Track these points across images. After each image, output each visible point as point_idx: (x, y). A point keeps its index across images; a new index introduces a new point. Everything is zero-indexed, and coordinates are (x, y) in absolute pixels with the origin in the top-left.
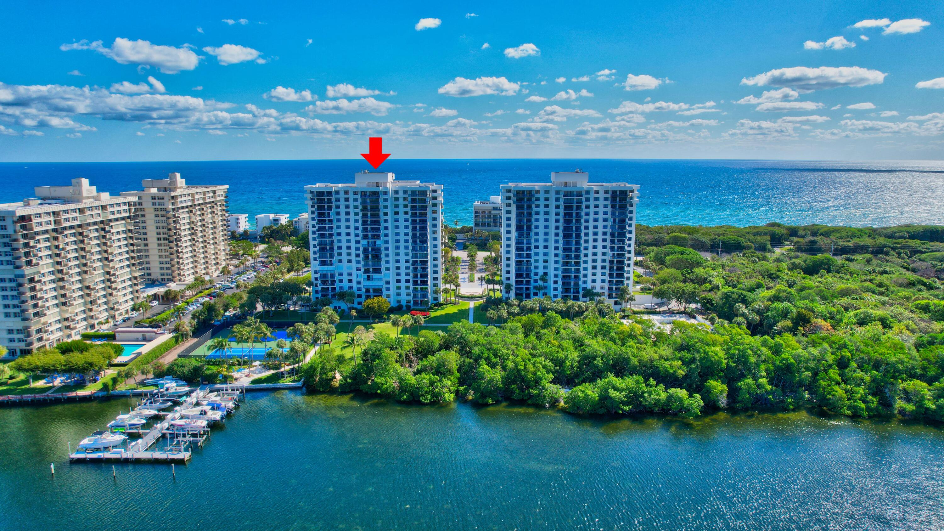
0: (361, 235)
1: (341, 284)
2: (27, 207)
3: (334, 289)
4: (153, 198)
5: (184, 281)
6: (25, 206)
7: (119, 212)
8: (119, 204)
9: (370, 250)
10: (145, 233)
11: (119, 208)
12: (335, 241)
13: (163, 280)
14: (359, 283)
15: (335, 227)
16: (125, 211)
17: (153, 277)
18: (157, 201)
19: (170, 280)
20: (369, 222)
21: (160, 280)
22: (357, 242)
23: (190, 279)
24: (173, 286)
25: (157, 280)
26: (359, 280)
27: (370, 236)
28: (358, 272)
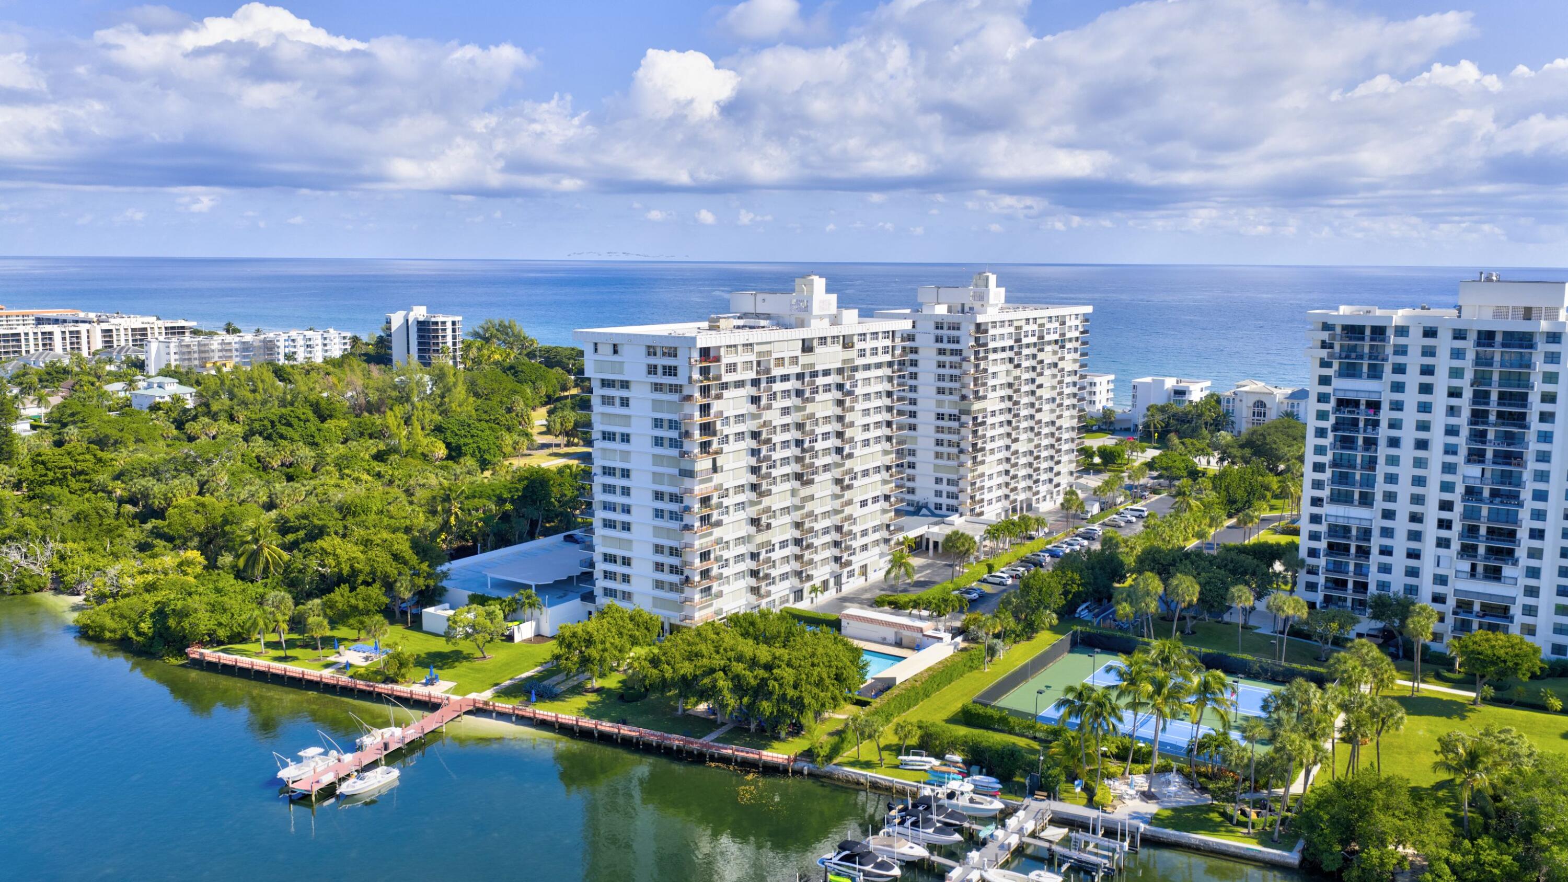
0: (1463, 452)
1: (1385, 577)
2: (713, 332)
3: (1362, 587)
4: (939, 326)
5: (981, 514)
6: (711, 328)
7: (874, 351)
8: (875, 335)
9: (1486, 493)
10: (913, 402)
11: (874, 344)
12: (1381, 461)
13: (939, 507)
14: (1441, 580)
15: (1384, 424)
16: (886, 350)
17: (918, 497)
18: (945, 332)
19: (953, 509)
20: (1492, 418)
21: (932, 507)
22: (1449, 468)
23: (993, 513)
24: (958, 522)
25: (926, 506)
26: (1440, 571)
27: (1489, 455)
28: (1442, 551)
